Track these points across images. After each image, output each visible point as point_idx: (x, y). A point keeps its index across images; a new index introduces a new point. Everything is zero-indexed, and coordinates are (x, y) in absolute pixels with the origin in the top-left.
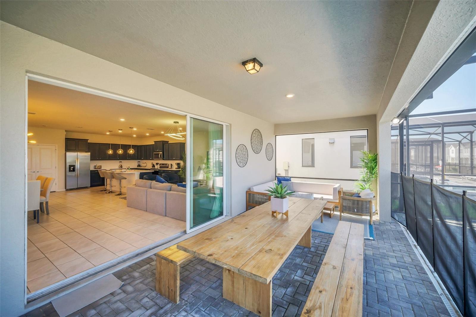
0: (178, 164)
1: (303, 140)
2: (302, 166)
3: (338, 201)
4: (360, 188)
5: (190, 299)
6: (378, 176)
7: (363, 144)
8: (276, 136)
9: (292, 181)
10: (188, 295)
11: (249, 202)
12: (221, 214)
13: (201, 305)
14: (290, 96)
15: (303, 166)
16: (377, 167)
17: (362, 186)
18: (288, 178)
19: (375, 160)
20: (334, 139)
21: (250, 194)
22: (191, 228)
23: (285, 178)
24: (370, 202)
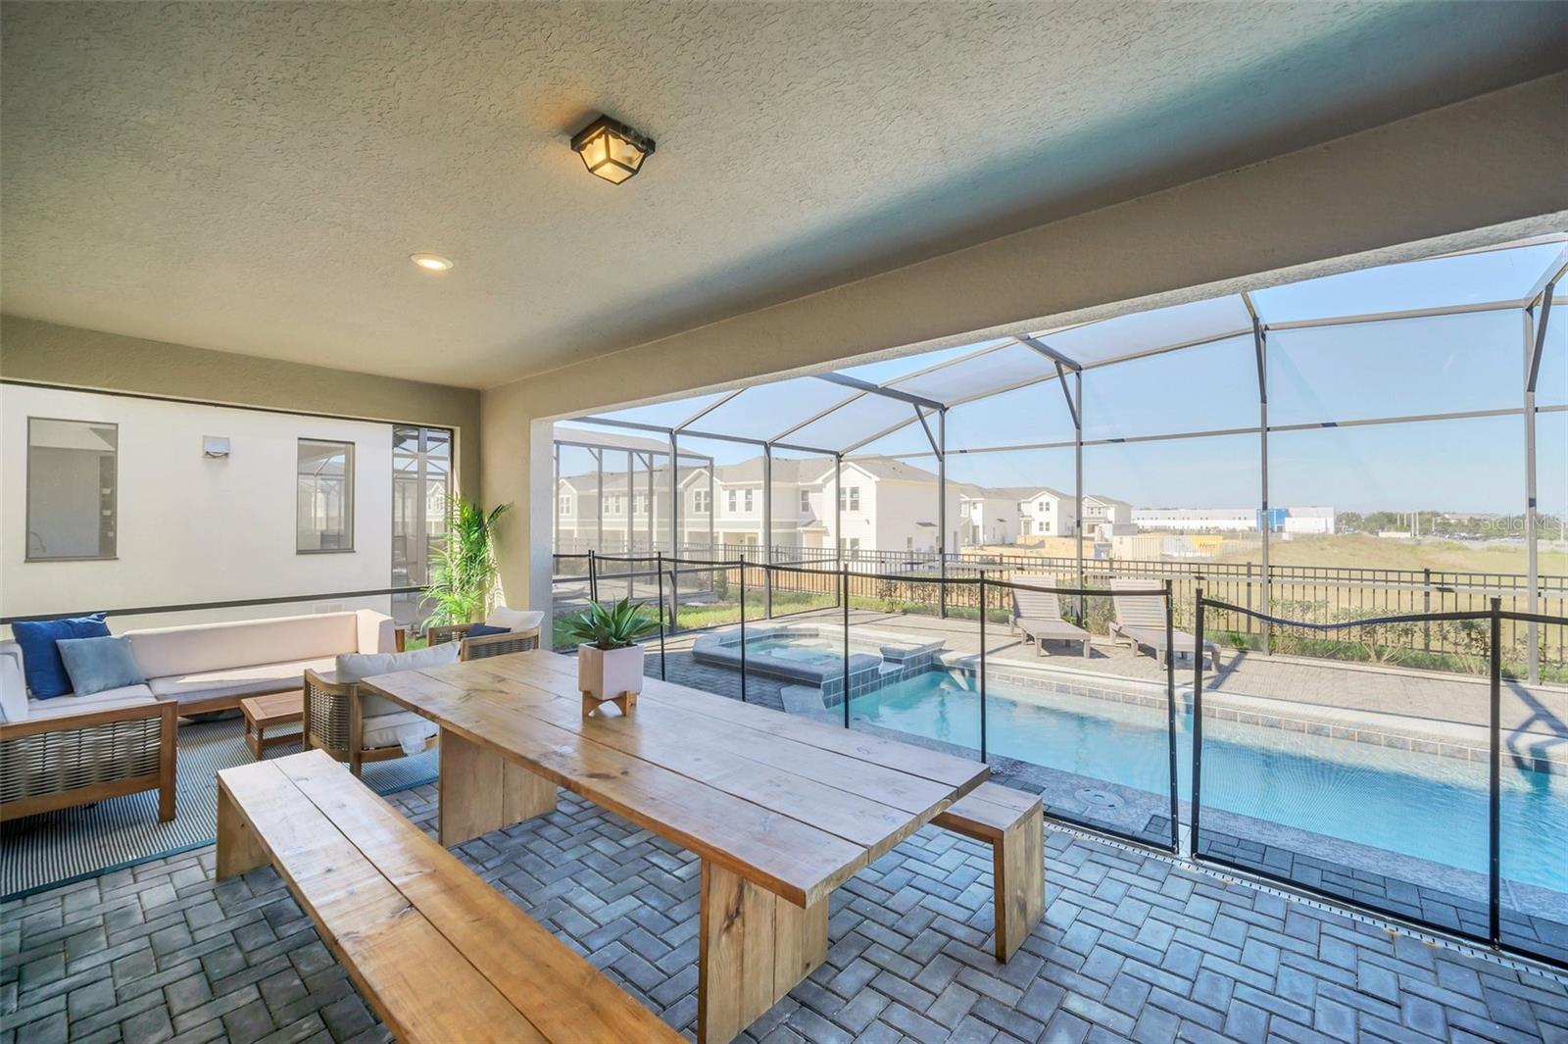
1: (35, 422)
2: (24, 557)
15: (29, 559)
18: (83, 619)
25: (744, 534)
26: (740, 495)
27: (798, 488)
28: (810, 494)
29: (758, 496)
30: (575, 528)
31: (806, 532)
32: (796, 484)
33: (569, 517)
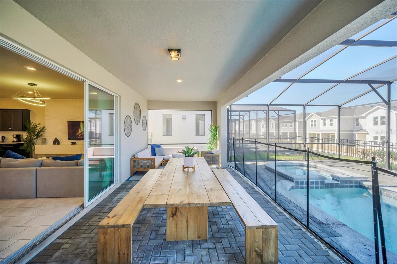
0: (18, 137)
1: (163, 115)
2: (162, 135)
4: (209, 149)
5: (140, 255)
8: (148, 110)
9: (163, 147)
10: (135, 253)
11: (134, 167)
12: (112, 182)
13: (153, 253)
14: (179, 81)
17: (210, 147)
18: (159, 145)
19: (216, 130)
20: (186, 115)
21: (134, 161)
22: (89, 200)
23: (157, 145)
24: (218, 156)
25: (330, 134)
26: (328, 121)
27: (354, 118)
28: (360, 120)
29: (335, 121)
30: (274, 132)
31: (357, 133)
32: (353, 116)
33: (273, 129)
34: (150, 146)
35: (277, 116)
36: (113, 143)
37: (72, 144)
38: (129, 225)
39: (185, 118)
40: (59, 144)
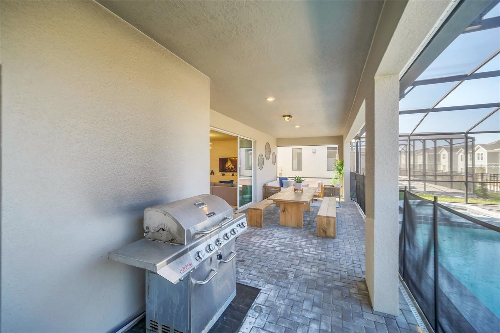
1: (293, 150)
3: (320, 192)
4: (334, 183)
6: (344, 175)
7: (335, 153)
8: (277, 147)
9: (289, 180)
11: (265, 194)
12: (251, 200)
14: (297, 127)
15: (293, 170)
16: (343, 169)
17: (335, 181)
19: (342, 164)
20: (316, 150)
21: (265, 188)
22: (240, 206)
24: (339, 189)
34: (278, 178)
35: (448, 145)
36: (251, 176)
37: (222, 175)
38: (262, 209)
39: (315, 152)
40: (214, 175)
